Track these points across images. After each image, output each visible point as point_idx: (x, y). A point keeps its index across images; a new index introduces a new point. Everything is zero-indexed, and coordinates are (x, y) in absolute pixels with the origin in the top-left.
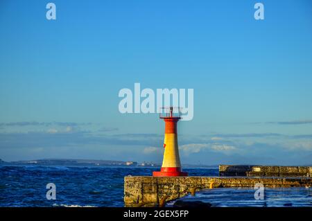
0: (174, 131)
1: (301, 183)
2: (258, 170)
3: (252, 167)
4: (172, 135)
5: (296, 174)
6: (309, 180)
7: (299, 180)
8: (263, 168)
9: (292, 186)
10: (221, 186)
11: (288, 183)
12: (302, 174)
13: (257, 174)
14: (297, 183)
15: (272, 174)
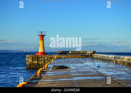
0: (43, 39)
1: (86, 57)
2: (70, 52)
3: (68, 51)
4: (42, 41)
5: (83, 54)
6: (88, 56)
7: (85, 56)
8: (72, 52)
9: (83, 57)
10: (59, 58)
11: (82, 57)
12: (85, 54)
13: (70, 54)
14: (84, 56)
15: (75, 54)
